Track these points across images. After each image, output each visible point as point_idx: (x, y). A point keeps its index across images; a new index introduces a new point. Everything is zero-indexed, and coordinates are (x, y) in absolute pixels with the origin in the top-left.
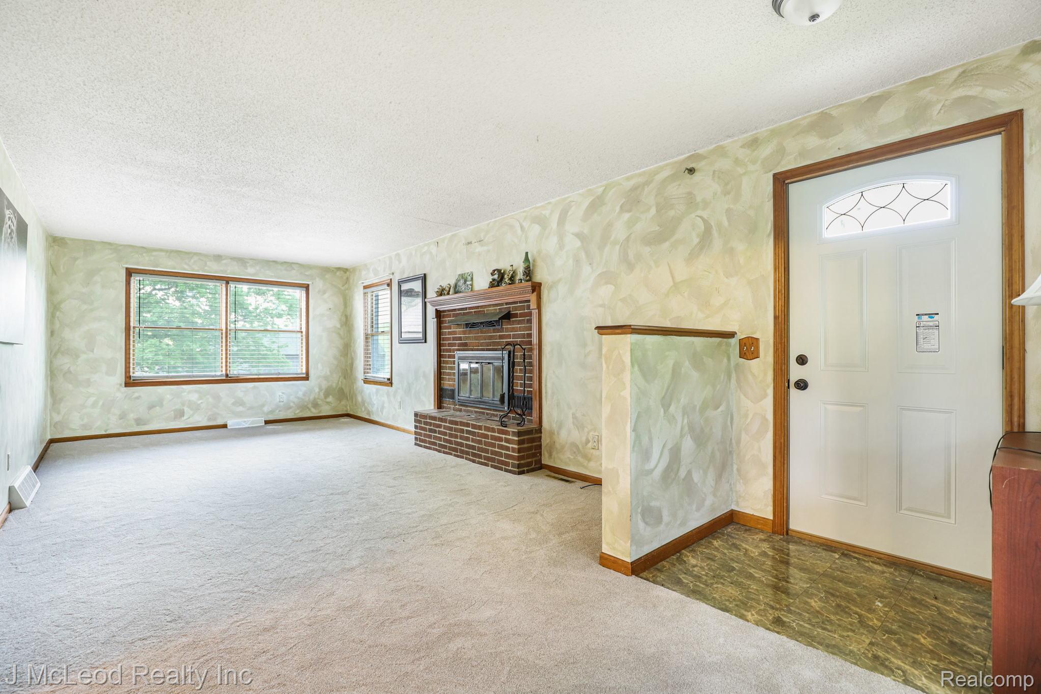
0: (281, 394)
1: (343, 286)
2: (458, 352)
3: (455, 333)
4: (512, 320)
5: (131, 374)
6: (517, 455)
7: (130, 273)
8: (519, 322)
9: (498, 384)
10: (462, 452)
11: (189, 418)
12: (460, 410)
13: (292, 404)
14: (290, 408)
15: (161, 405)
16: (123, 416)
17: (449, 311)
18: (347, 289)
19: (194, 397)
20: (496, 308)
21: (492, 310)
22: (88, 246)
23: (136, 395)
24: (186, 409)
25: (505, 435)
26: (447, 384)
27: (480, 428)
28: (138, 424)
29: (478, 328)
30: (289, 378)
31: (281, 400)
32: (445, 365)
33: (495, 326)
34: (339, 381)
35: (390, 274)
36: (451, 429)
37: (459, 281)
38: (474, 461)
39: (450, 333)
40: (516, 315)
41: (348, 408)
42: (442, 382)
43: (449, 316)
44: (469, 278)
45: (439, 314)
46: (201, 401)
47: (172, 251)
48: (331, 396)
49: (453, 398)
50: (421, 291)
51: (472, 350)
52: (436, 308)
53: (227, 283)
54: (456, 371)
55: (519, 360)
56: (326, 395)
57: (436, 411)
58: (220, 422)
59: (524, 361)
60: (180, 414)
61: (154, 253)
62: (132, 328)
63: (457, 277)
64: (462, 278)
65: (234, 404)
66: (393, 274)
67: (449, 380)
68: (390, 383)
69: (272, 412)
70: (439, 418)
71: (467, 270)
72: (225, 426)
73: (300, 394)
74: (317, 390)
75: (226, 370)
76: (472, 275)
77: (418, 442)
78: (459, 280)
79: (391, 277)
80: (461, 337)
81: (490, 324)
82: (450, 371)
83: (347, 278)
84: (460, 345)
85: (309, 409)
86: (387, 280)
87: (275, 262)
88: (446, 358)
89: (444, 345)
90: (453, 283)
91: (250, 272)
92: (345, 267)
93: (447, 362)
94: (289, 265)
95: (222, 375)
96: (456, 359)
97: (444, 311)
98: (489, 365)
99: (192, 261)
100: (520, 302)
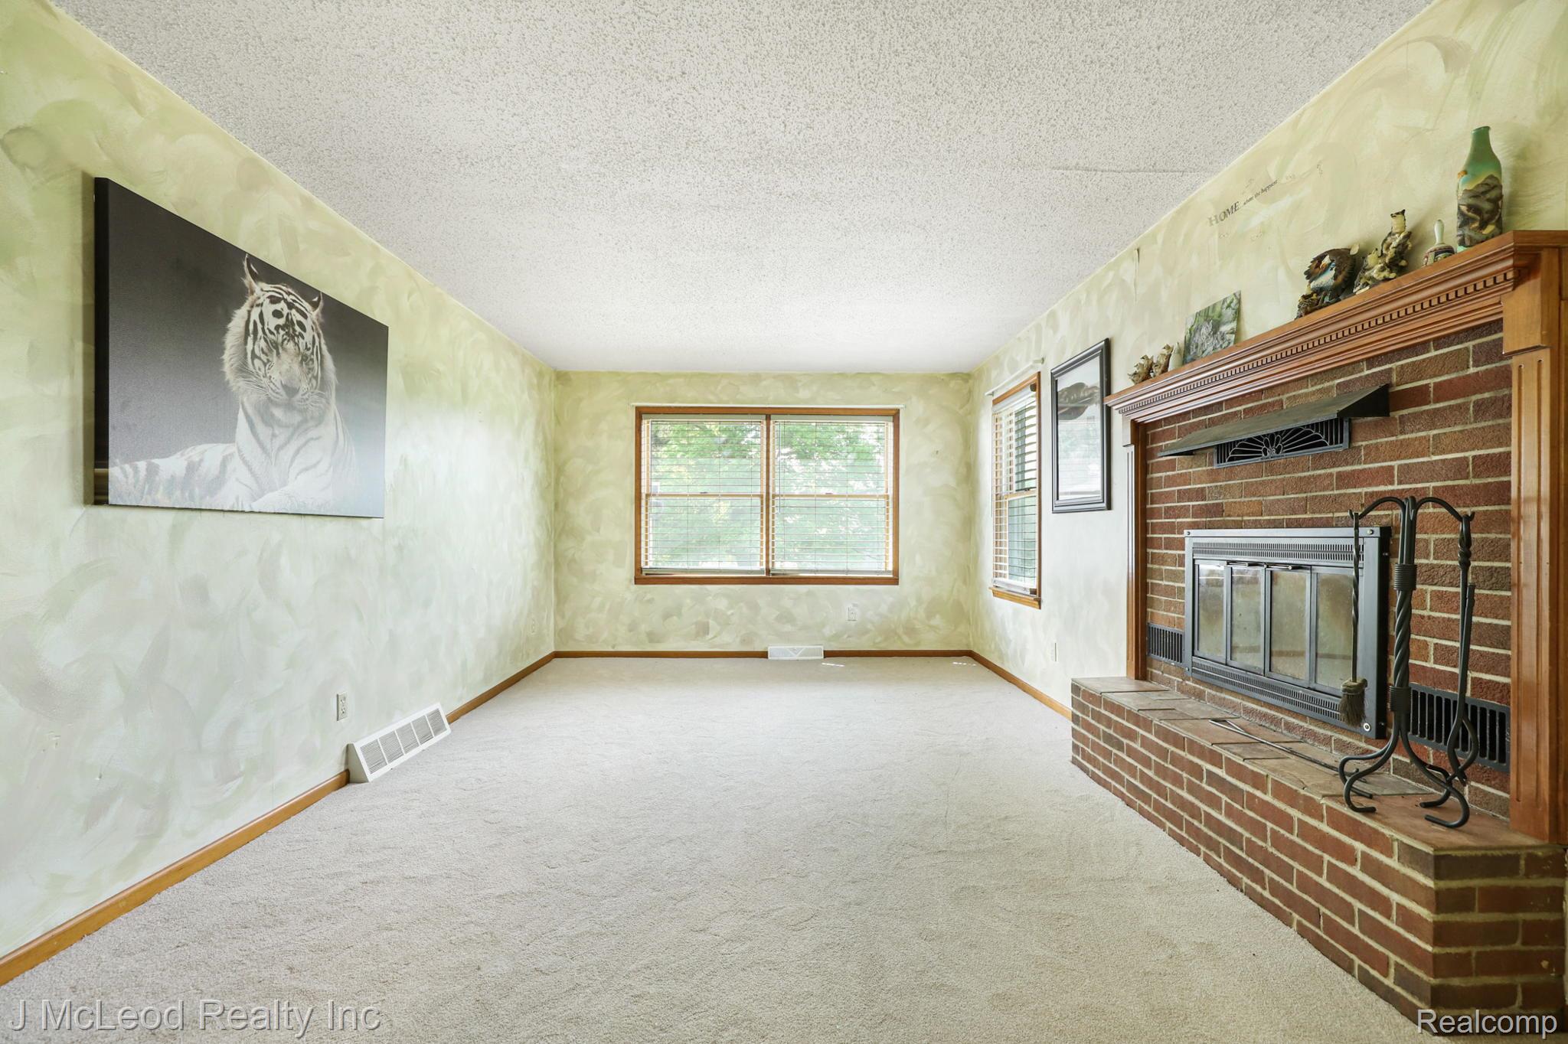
0: (851, 606)
1: (961, 408)
2: (1194, 532)
3: (1185, 479)
4: (1397, 414)
5: (643, 565)
6: (1429, 948)
7: (641, 413)
8: (1434, 419)
9: (1335, 638)
10: (1196, 833)
11: (715, 637)
12: (1200, 696)
13: (869, 626)
14: (867, 632)
15: (679, 615)
16: (632, 628)
17: (1168, 420)
18: (970, 413)
19: (722, 604)
20: (1327, 384)
21: (1313, 393)
22: (594, 379)
23: (649, 596)
24: (712, 623)
25: (1369, 845)
26: (1163, 618)
27: (1258, 781)
28: (651, 641)
29: (1259, 460)
30: (864, 579)
31: (852, 617)
32: (1156, 566)
33: (1323, 444)
34: (953, 587)
35: (1036, 362)
36: (1163, 753)
37: (1195, 332)
38: (1233, 882)
39: (1171, 481)
40: (1419, 396)
41: (971, 639)
42: (1149, 610)
43: (1170, 434)
44: (1230, 313)
45: (1141, 434)
46: (732, 611)
47: (693, 375)
48: (938, 616)
49: (1178, 657)
50: (1099, 386)
51: (1239, 525)
52: (1133, 417)
53: (768, 418)
54: (1187, 584)
55: (1432, 561)
56: (930, 615)
57: (1132, 685)
58: (759, 648)
59: (1465, 565)
60: (703, 630)
61: (671, 381)
62: (644, 496)
63: (1192, 320)
64: (1207, 318)
65: (779, 619)
66: (1043, 360)
67: (1168, 606)
68: (1035, 600)
69: (837, 637)
70: (1129, 712)
71: (1219, 292)
72: (764, 655)
73: (884, 608)
74: (913, 603)
75: (767, 562)
76: (1239, 302)
77: (1079, 758)
78: (1198, 329)
79: (1040, 367)
80: (1203, 489)
81: (1301, 438)
82: (1171, 584)
83: (970, 392)
84: (1200, 511)
85: (900, 637)
86: (1031, 378)
87: (843, 375)
88: (1160, 548)
89: (1154, 513)
90: (1178, 339)
91: (803, 398)
92: (965, 372)
93: (1162, 560)
94: (864, 377)
95: (760, 572)
96: (1188, 553)
97: (1156, 424)
98: (1297, 574)
99: (719, 388)
100: (1439, 342)
